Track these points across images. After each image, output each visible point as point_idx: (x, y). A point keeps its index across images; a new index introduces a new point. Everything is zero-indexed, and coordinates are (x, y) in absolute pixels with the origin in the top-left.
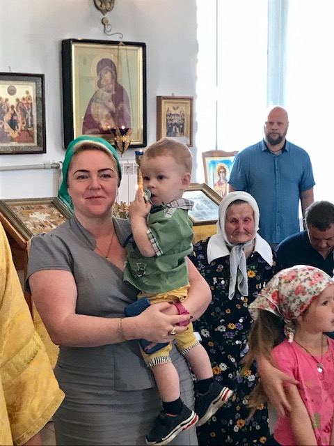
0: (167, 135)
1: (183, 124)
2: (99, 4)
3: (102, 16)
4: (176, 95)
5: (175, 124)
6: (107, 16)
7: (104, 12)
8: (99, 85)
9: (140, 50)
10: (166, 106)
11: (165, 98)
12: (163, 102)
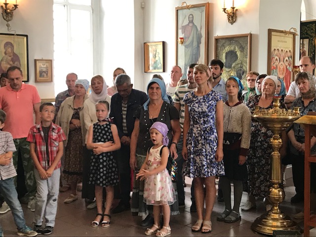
0: (40, 77)
1: (48, 72)
2: (5, 17)
3: (7, 23)
4: (44, 59)
5: (44, 72)
6: (9, 22)
7: (7, 21)
8: (5, 53)
9: (25, 38)
10: (38, 64)
11: (38, 60)
12: (37, 62)
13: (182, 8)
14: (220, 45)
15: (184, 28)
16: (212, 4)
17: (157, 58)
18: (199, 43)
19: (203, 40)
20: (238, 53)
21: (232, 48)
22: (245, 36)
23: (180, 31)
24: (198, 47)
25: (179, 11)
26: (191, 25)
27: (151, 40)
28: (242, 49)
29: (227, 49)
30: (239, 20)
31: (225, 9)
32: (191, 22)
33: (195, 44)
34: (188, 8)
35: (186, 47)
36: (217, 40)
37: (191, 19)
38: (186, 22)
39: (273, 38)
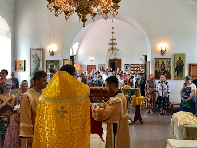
13: (32, 49)
14: (48, 63)
15: (33, 56)
16: (44, 49)
17: (21, 66)
18: (39, 61)
19: (41, 61)
20: (55, 66)
21: (52, 64)
22: (57, 61)
23: (31, 57)
24: (39, 63)
25: (31, 50)
26: (36, 55)
27: (18, 59)
28: (56, 65)
29: (50, 64)
30: (55, 55)
31: (50, 52)
32: (37, 54)
33: (38, 62)
34: (35, 49)
35: (34, 63)
36: (47, 61)
37: (36, 53)
38: (34, 54)
39: (65, 61)
